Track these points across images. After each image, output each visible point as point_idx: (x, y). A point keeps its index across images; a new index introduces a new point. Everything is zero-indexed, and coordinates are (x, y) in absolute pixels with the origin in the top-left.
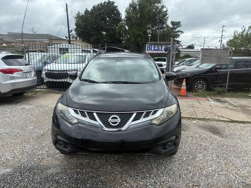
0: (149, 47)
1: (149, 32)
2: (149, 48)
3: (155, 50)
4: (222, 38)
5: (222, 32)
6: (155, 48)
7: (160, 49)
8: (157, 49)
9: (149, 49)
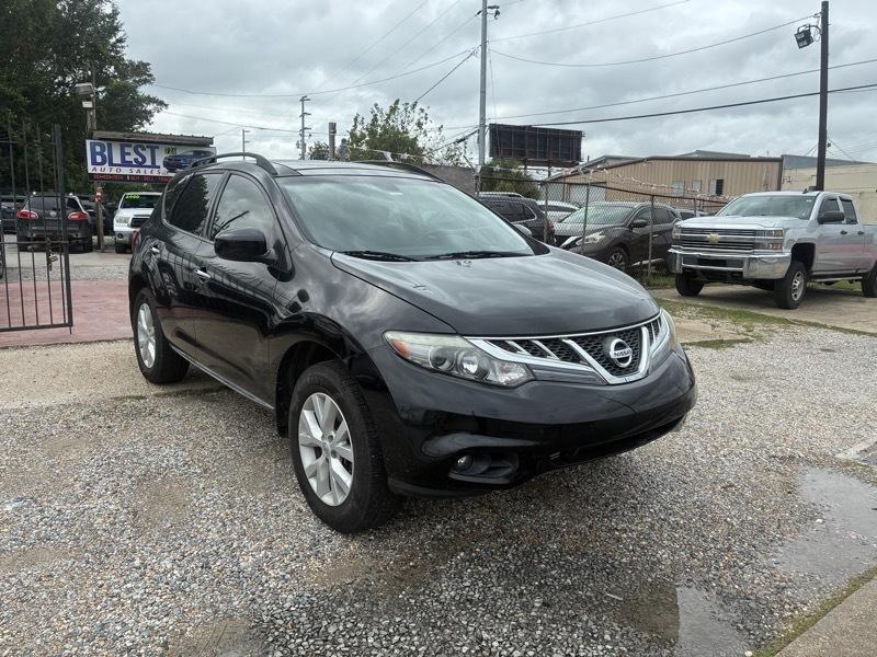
0: (98, 149)
1: (82, 90)
2: (101, 154)
3: (125, 163)
4: (302, 136)
5: (303, 116)
6: (128, 158)
7: (148, 163)
8: (136, 160)
9: (99, 159)
